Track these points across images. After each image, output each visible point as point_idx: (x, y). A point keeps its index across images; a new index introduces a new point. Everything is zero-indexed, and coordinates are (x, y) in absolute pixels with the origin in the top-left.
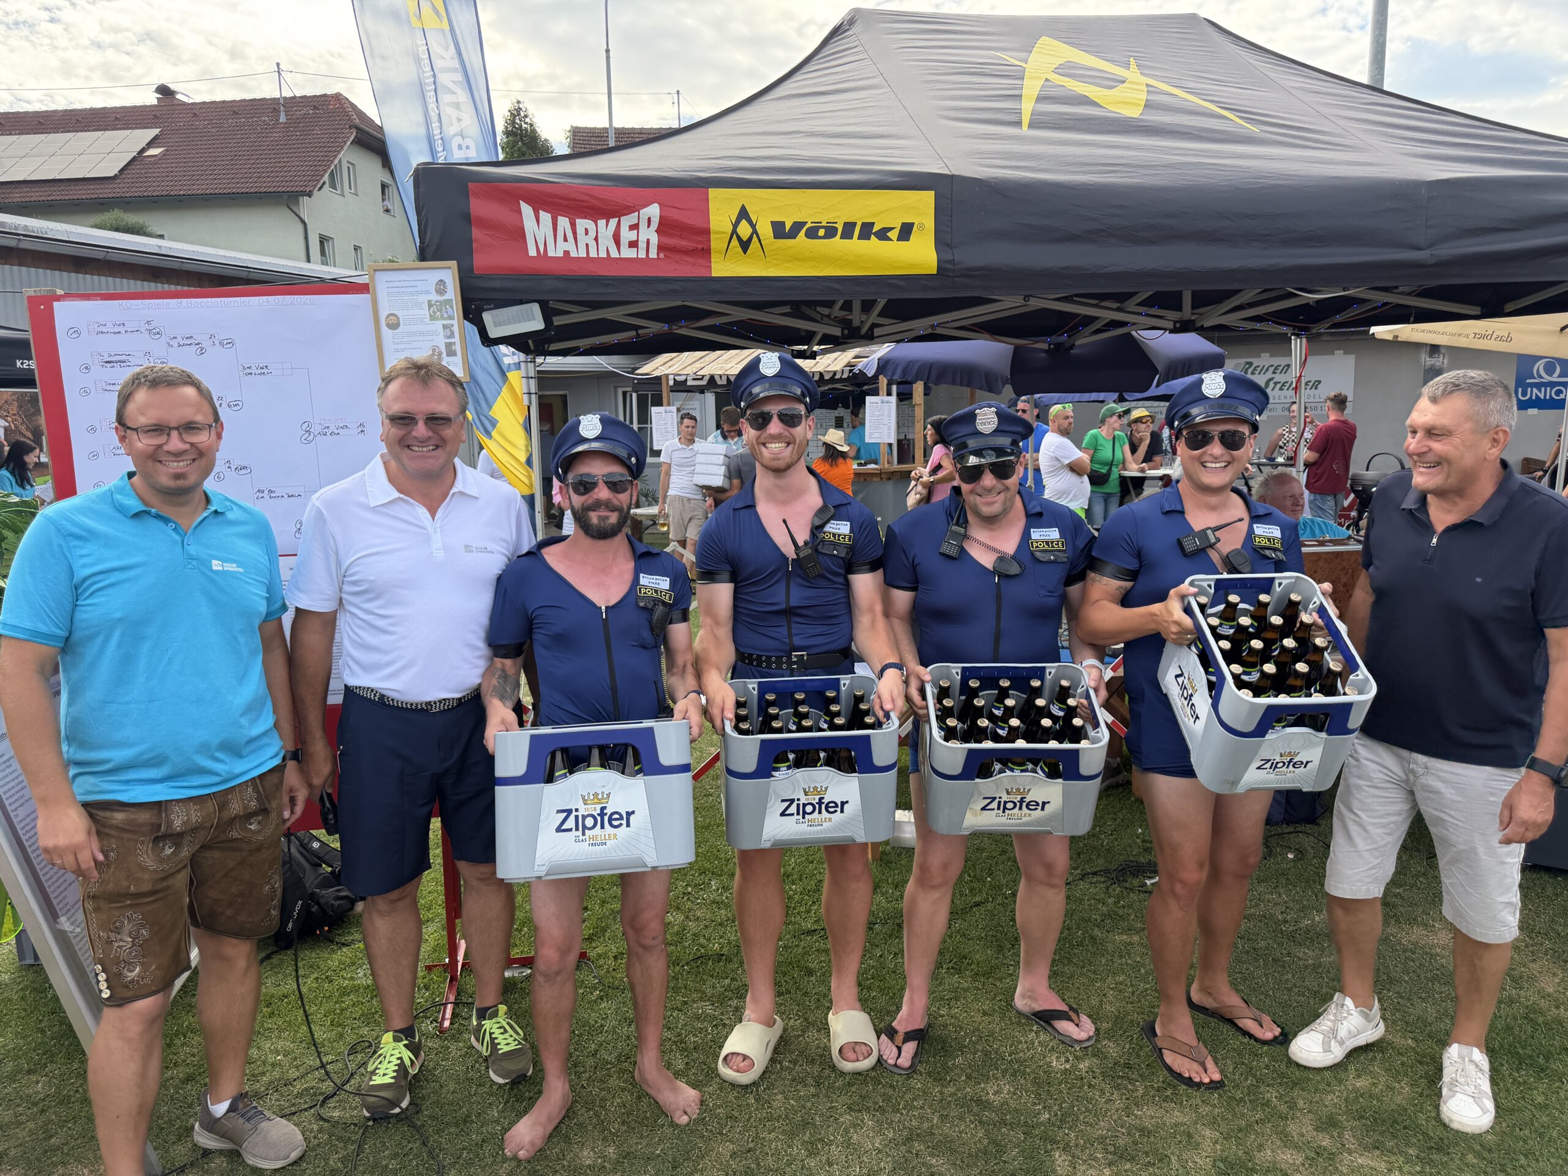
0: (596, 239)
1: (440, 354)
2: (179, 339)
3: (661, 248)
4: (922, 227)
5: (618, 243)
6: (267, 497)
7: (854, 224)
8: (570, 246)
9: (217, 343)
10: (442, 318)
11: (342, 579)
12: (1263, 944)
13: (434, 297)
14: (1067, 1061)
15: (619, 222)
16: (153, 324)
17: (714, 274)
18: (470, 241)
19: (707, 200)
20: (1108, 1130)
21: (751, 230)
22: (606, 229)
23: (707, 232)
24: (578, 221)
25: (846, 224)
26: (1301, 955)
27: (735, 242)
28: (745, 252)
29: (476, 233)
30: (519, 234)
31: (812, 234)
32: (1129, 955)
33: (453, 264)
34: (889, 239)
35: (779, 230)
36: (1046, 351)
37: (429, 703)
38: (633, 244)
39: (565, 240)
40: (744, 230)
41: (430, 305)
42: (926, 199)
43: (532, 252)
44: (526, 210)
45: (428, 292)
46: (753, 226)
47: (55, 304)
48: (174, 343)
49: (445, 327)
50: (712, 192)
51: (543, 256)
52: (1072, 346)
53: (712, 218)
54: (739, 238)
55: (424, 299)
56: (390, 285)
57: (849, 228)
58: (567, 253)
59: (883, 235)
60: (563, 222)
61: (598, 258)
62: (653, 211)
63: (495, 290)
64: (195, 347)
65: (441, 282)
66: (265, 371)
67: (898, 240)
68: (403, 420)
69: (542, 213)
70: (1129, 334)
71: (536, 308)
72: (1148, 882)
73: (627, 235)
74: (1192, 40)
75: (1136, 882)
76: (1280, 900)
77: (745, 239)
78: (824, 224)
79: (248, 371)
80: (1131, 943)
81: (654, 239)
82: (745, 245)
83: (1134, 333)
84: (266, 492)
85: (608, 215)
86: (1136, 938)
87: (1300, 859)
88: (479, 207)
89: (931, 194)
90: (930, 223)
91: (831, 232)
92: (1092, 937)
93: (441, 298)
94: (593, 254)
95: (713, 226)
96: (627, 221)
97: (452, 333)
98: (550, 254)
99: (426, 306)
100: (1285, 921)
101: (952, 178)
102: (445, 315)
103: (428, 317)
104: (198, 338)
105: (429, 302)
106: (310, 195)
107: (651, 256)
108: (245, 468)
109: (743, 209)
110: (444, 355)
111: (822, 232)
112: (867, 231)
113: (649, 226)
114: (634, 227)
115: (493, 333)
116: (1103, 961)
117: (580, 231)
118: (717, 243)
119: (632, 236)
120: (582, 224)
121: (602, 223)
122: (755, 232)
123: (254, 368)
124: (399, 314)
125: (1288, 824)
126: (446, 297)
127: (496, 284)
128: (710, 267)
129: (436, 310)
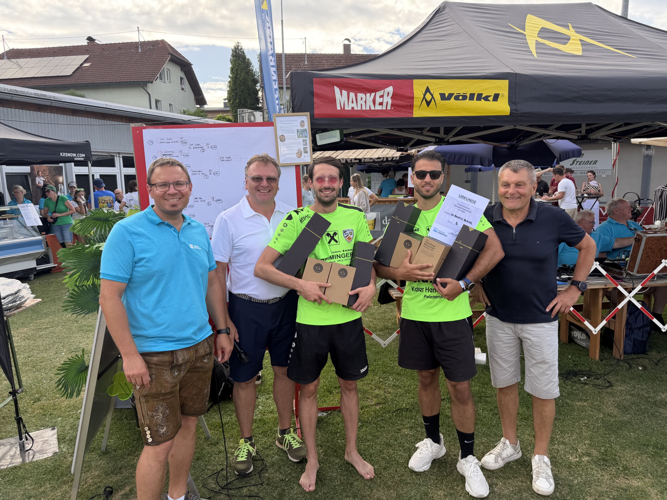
0: (365, 102)
1: (301, 152)
2: (194, 145)
3: (392, 105)
4: (503, 95)
5: (374, 103)
7: (474, 94)
8: (354, 105)
9: (210, 147)
10: (302, 137)
11: (233, 248)
12: (643, 407)
13: (300, 128)
14: (576, 457)
15: (375, 94)
16: (183, 139)
17: (414, 116)
18: (313, 103)
19: (413, 85)
20: (607, 488)
21: (431, 97)
22: (370, 97)
23: (413, 98)
24: (358, 94)
25: (471, 94)
26: (662, 412)
27: (424, 101)
28: (428, 106)
29: (315, 100)
30: (333, 101)
31: (457, 98)
32: (585, 411)
33: (308, 114)
34: (489, 101)
35: (443, 97)
36: (507, 148)
37: (268, 301)
38: (381, 104)
39: (353, 102)
40: (428, 97)
41: (298, 132)
42: (505, 83)
43: (339, 108)
44: (337, 90)
45: (297, 126)
46: (432, 95)
47: (143, 130)
48: (192, 147)
49: (304, 141)
50: (415, 81)
51: (343, 109)
52: (518, 147)
53: (414, 92)
54: (426, 100)
55: (295, 129)
56: (282, 122)
57: (472, 97)
58: (353, 108)
59: (486, 99)
60: (352, 95)
61: (366, 110)
62: (390, 89)
63: (322, 124)
64: (200, 149)
65: (303, 121)
66: (229, 159)
67: (493, 101)
68: (258, 179)
69: (343, 91)
70: (542, 141)
71: (338, 132)
72: (582, 379)
73: (378, 100)
74: (593, 14)
75: (576, 379)
76: (642, 388)
77: (428, 101)
78: (461, 94)
79: (223, 159)
80: (584, 406)
81: (390, 102)
82: (428, 103)
83: (544, 140)
85: (371, 91)
86: (585, 404)
87: (645, 370)
88: (317, 89)
89: (507, 82)
90: (506, 93)
91: (464, 98)
92: (566, 403)
93: (302, 128)
94: (364, 108)
95: (415, 96)
96: (379, 94)
97: (306, 143)
98: (346, 108)
99: (296, 131)
100: (650, 397)
101: (516, 75)
102: (304, 136)
103: (297, 136)
104: (202, 145)
105: (297, 130)
106: (152, 83)
107: (388, 109)
108: (220, 200)
109: (428, 88)
110: (303, 153)
111: (461, 98)
112: (480, 97)
113: (388, 96)
114: (382, 96)
115: (320, 143)
116: (575, 413)
117: (359, 98)
118: (416, 102)
119: (381, 100)
120: (360, 95)
121: (368, 95)
122: (433, 97)
123: (225, 158)
124: (286, 135)
125: (634, 354)
126: (304, 128)
127: (323, 122)
128: (413, 113)
129: (301, 133)
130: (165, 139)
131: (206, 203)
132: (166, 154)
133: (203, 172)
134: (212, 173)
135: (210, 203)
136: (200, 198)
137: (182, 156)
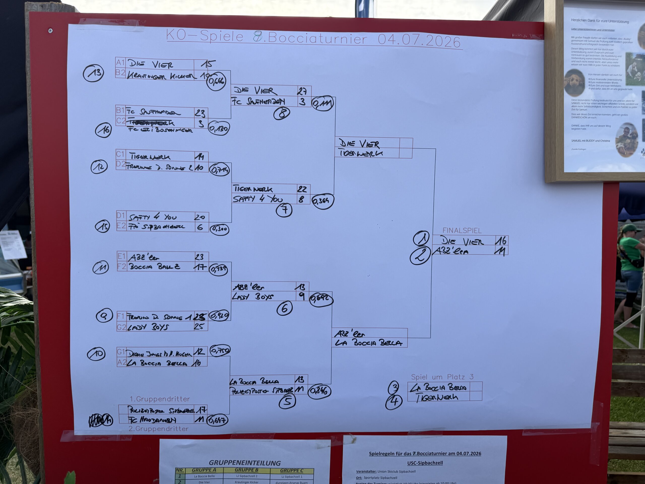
2: (252, 91)
6: (351, 342)
9: (308, 101)
13: (636, 49)
16: (215, 67)
45: (628, 41)
47: (71, 27)
48: (243, 98)
49: (644, 95)
55: (621, 51)
56: (577, 25)
64: (272, 107)
66: (374, 149)
79: (350, 148)
84: (351, 335)
99: (622, 61)
103: (624, 78)
104: (280, 93)
105: (628, 55)
108: (324, 296)
123: (357, 144)
124: (586, 71)
130: (148, 64)
131: (273, 304)
132: (145, 117)
133: (277, 191)
134: (307, 200)
135: (289, 307)
136: (256, 287)
137: (205, 130)
